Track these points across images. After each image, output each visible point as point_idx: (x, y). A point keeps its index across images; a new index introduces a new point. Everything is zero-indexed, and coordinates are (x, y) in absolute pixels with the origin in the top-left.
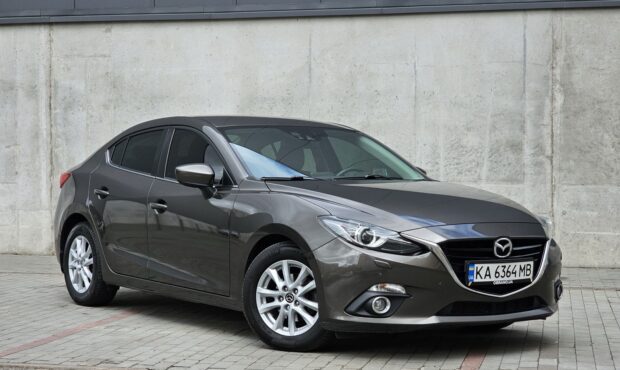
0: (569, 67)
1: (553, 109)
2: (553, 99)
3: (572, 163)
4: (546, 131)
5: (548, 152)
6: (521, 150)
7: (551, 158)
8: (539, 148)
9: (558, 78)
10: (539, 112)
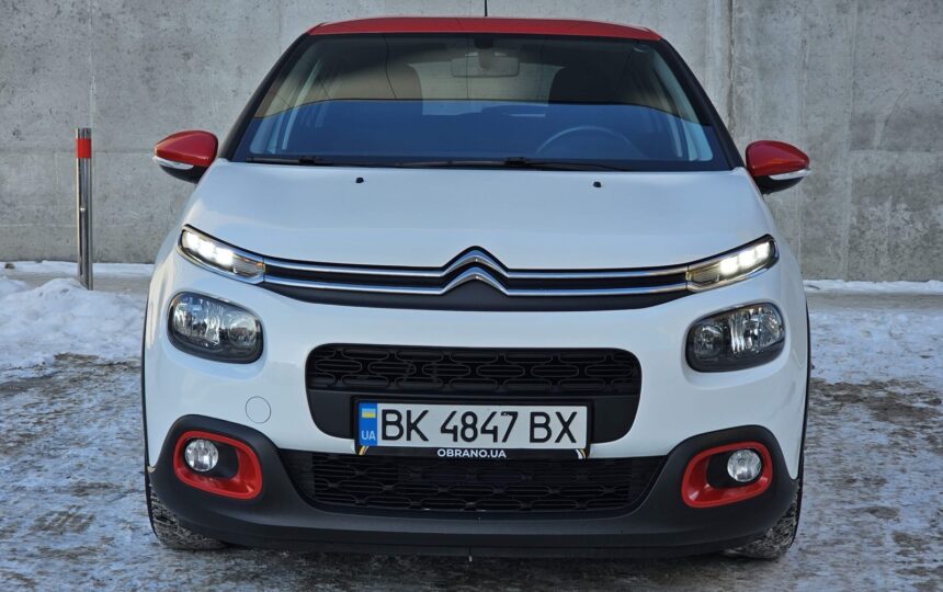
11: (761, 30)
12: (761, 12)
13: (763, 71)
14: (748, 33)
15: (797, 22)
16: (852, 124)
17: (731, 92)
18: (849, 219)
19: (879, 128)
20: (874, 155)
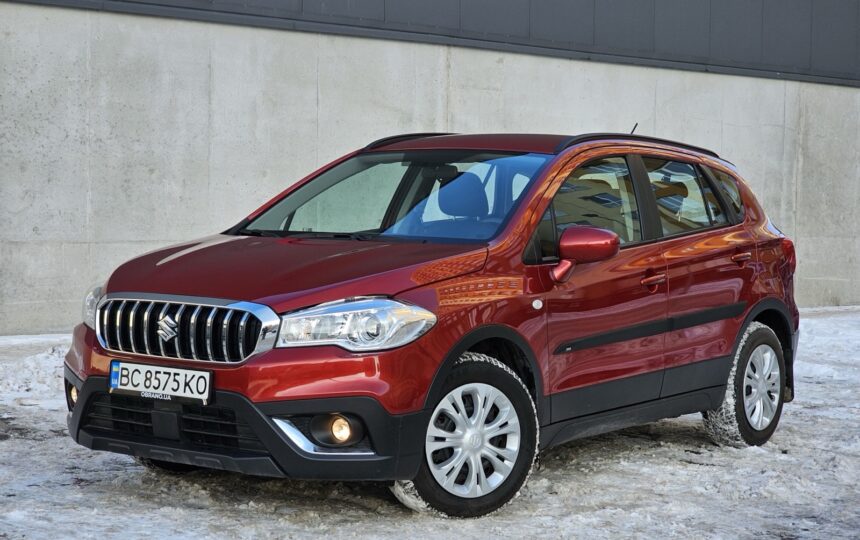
0: (806, 134)
1: (798, 169)
2: (798, 161)
3: (806, 218)
4: (794, 189)
5: (794, 209)
6: (779, 205)
7: (795, 212)
8: (789, 203)
9: (801, 142)
10: (790, 173)
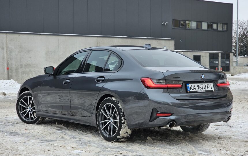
11: (10, 55)
12: (10, 52)
13: (11, 59)
14: (9, 55)
15: (14, 54)
16: (21, 65)
17: (7, 62)
18: (21, 76)
19: (23, 66)
20: (23, 69)
